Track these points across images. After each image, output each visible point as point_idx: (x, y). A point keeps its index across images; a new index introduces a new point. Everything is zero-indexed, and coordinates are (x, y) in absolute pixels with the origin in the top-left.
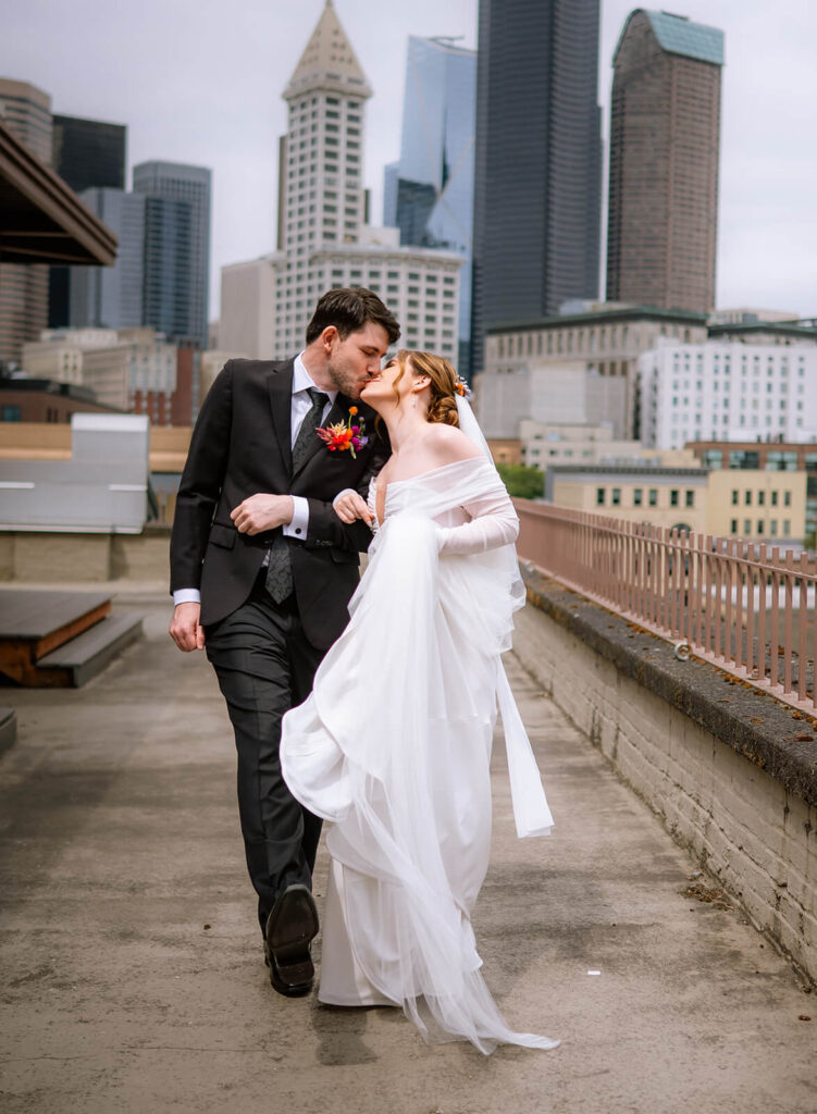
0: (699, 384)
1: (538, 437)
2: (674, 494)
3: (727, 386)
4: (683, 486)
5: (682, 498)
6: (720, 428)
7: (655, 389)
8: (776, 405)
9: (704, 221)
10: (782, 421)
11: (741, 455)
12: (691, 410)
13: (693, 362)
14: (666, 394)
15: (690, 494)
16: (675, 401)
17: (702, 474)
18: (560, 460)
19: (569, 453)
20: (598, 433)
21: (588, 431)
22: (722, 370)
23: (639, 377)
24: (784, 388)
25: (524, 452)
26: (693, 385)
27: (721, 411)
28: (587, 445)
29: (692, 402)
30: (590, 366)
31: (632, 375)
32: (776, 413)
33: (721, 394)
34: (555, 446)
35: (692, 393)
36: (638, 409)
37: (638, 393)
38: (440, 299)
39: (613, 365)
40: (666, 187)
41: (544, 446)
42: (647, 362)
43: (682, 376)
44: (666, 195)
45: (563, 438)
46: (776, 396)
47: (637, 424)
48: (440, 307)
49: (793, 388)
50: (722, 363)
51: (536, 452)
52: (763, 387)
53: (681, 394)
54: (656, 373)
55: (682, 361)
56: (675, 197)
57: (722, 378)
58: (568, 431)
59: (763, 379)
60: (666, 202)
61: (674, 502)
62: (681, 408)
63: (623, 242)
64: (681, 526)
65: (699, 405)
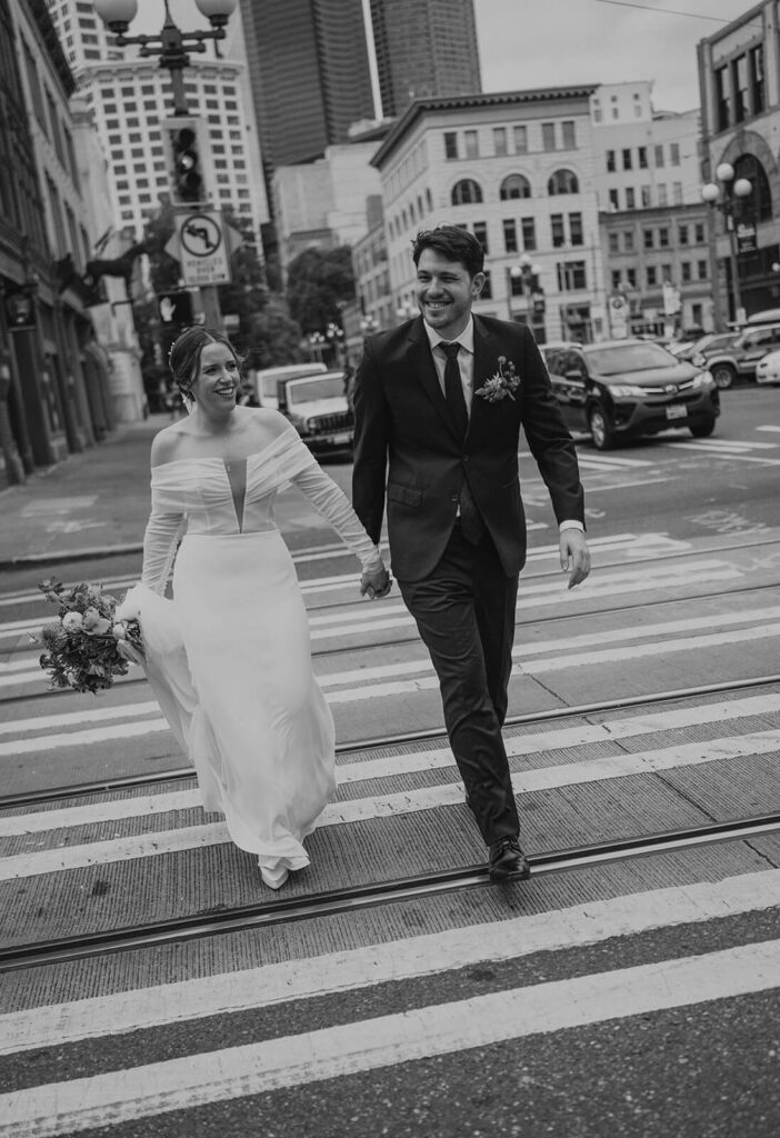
2: (548, 129)
4: (558, 116)
5: (559, 134)
9: (468, 72)
15: (568, 127)
17: (582, 96)
38: (223, 112)
40: (429, 42)
44: (429, 50)
48: (224, 120)
56: (438, 51)
60: (430, 57)
61: (549, 143)
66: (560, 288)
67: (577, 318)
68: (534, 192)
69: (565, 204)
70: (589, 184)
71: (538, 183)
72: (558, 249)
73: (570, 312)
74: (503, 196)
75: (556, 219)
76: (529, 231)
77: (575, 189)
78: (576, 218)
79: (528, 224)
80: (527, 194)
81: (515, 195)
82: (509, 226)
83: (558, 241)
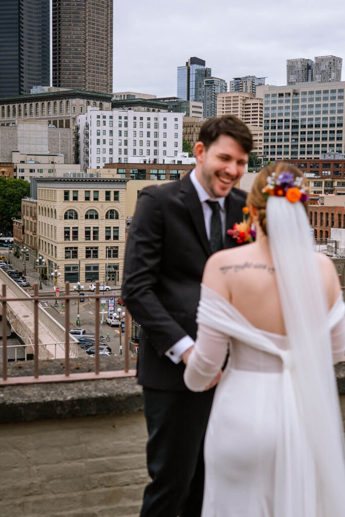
0: (111, 132)
1: (23, 162)
2: (108, 193)
3: (126, 134)
4: (112, 188)
5: (112, 195)
6: (123, 156)
7: (87, 135)
8: (152, 143)
10: (156, 152)
11: (136, 171)
12: (107, 147)
13: (108, 120)
14: (93, 138)
15: (116, 193)
16: (98, 141)
17: (123, 182)
18: (37, 175)
19: (41, 171)
20: (56, 159)
21: (51, 158)
22: (123, 125)
23: (78, 129)
24: (156, 135)
25: (15, 170)
26: (108, 133)
27: (123, 147)
28: (50, 166)
29: (107, 142)
30: (50, 122)
31: (72, 127)
32: (152, 148)
33: (123, 138)
34: (33, 167)
35: (107, 137)
36: (77, 146)
37: (77, 137)
39: (61, 122)
40: (85, 26)
41: (26, 167)
42: (82, 120)
43: (102, 128)
44: (84, 30)
45: (37, 163)
46: (152, 139)
47: (77, 154)
49: (161, 135)
50: (123, 120)
51: (23, 171)
52: (145, 134)
53: (101, 138)
54: (87, 126)
55: (101, 120)
56: (89, 31)
57: (123, 129)
58: (39, 159)
59: (145, 130)
60: (85, 34)
61: (108, 199)
62: (101, 146)
63: (62, 55)
64: (112, 211)
65: (111, 144)
66: (106, 257)
67: (112, 270)
68: (100, 217)
69: (112, 223)
70: (123, 216)
71: (102, 214)
72: (107, 241)
73: (109, 267)
74: (86, 217)
75: (108, 229)
76: (96, 233)
77: (117, 218)
78: (116, 229)
79: (96, 230)
80: (97, 217)
81: (91, 217)
82: (88, 230)
83: (108, 238)
